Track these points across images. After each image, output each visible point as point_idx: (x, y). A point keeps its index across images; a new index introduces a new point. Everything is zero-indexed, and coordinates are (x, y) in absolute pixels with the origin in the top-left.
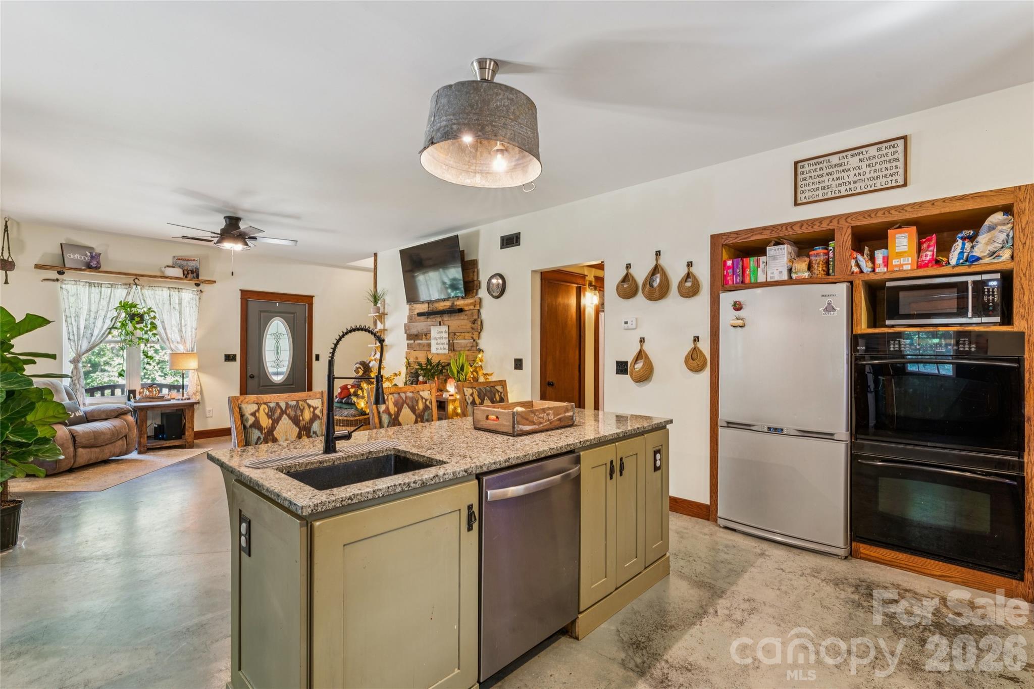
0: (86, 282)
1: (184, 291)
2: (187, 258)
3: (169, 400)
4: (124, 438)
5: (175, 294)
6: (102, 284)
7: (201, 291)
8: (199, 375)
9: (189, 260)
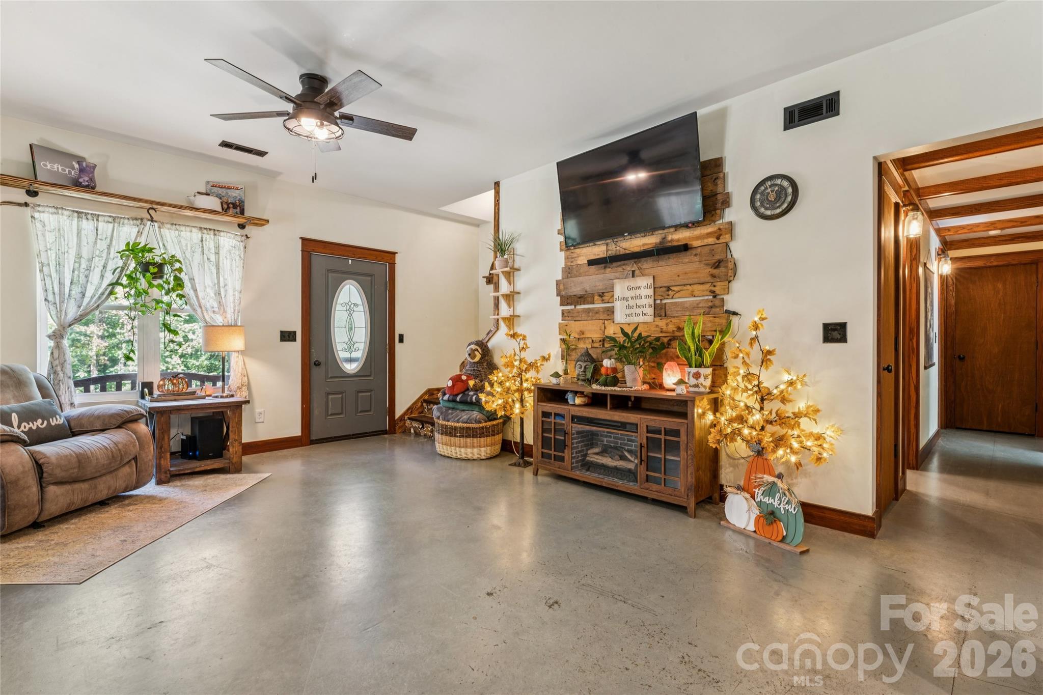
0: (74, 211)
1: (222, 234)
2: (227, 185)
3: (203, 398)
4: (133, 462)
5: (209, 238)
6: (99, 215)
7: (247, 237)
8: (246, 361)
9: (229, 188)
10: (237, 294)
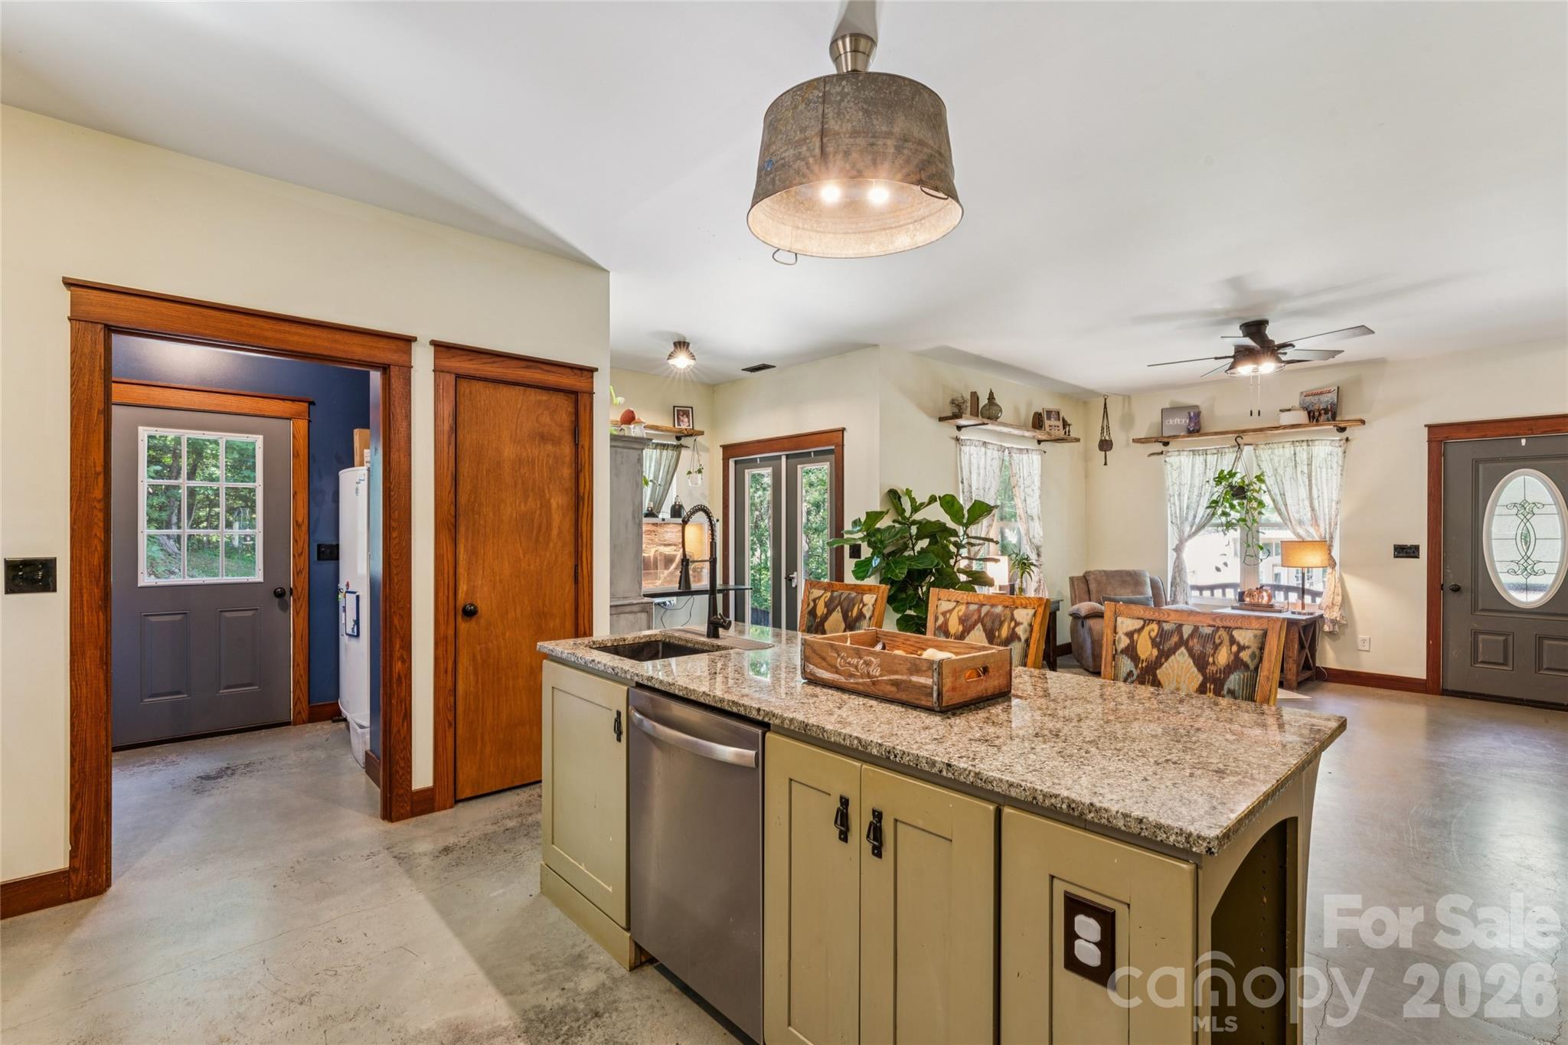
1: (1317, 443)
2: (1319, 391)
5: (1302, 452)
6: (1206, 450)
7: (1347, 440)
9: (1321, 393)
10: (1334, 504)
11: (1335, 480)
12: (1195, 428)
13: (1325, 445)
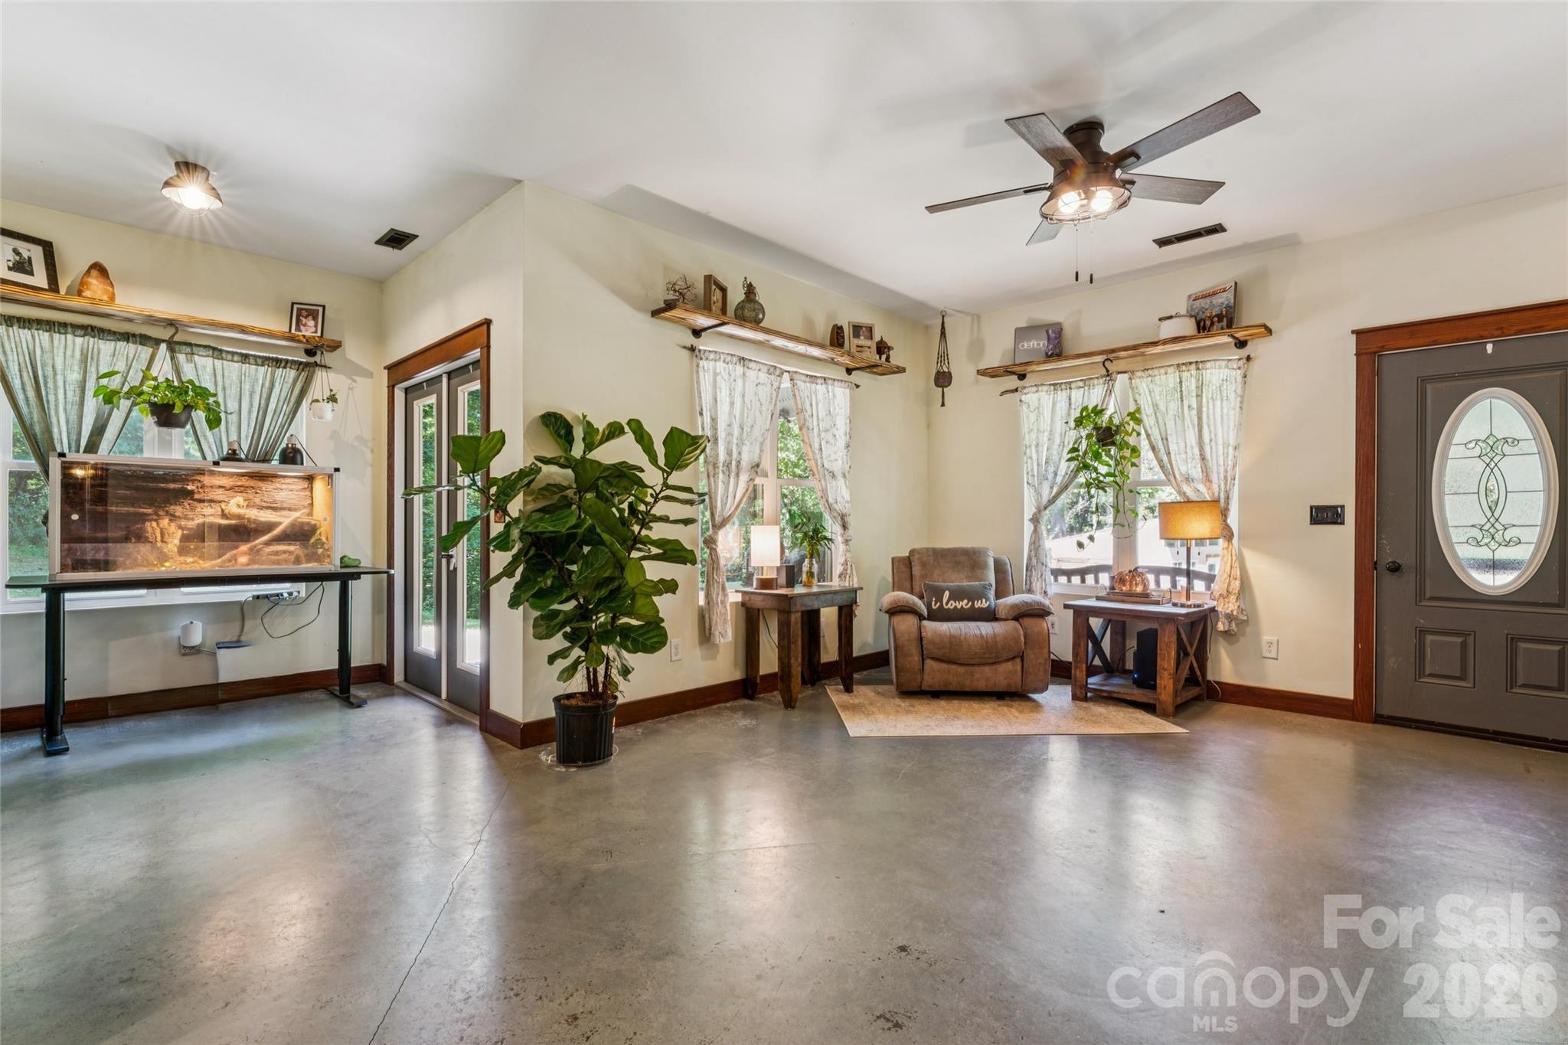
1: (1208, 365)
2: (1211, 291)
7: (1249, 359)
9: (1214, 294)
10: (1231, 450)
11: (1233, 416)
12: (1056, 352)
13: (1220, 368)
